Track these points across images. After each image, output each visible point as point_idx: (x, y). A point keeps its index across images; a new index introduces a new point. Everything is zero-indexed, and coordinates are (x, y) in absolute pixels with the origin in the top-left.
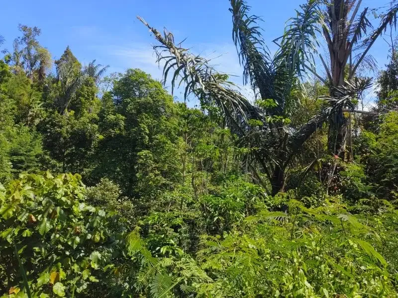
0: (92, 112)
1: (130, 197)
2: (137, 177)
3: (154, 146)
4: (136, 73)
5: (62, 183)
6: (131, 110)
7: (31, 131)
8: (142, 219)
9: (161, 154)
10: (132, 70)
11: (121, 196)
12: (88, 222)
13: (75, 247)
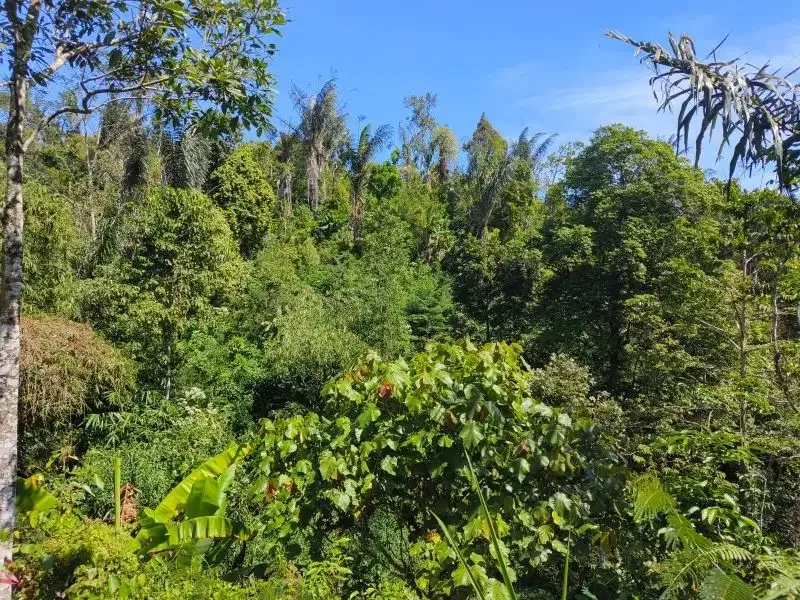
0: (529, 225)
1: (615, 394)
2: (625, 353)
3: (664, 283)
4: (614, 133)
5: (491, 360)
6: (606, 211)
7: (434, 271)
8: (647, 443)
9: (679, 301)
10: (604, 129)
11: (593, 391)
12: (540, 433)
13: (521, 478)
